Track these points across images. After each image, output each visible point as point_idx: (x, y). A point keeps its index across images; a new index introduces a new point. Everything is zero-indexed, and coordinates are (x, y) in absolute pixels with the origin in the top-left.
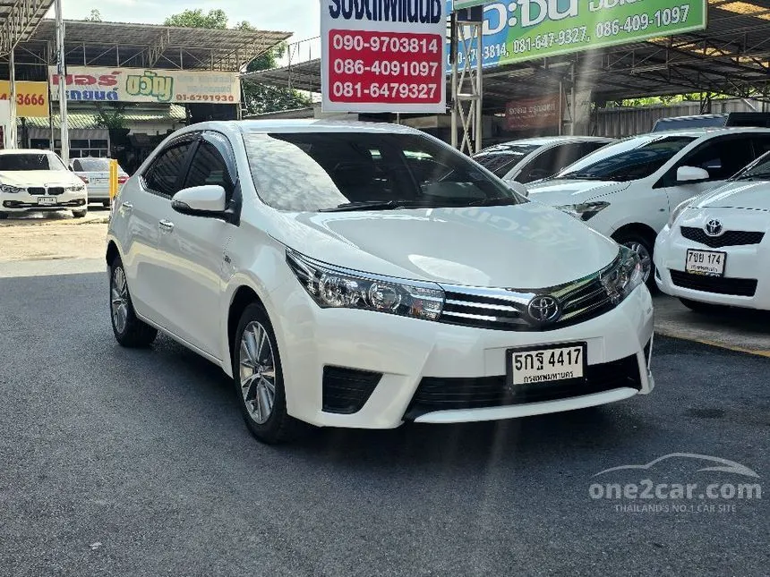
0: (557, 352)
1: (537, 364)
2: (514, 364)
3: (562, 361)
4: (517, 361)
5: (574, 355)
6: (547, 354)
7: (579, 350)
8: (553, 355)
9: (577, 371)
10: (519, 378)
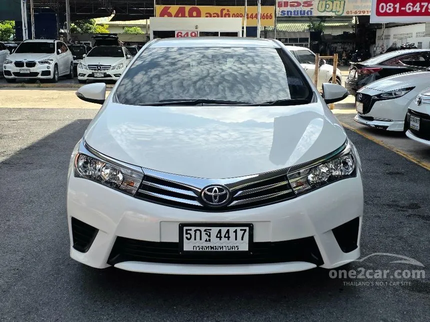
0: (224, 230)
1: (204, 237)
2: (185, 236)
3: (229, 238)
4: (187, 233)
5: (240, 233)
6: (214, 231)
8: (220, 232)
9: (244, 247)
10: (188, 246)
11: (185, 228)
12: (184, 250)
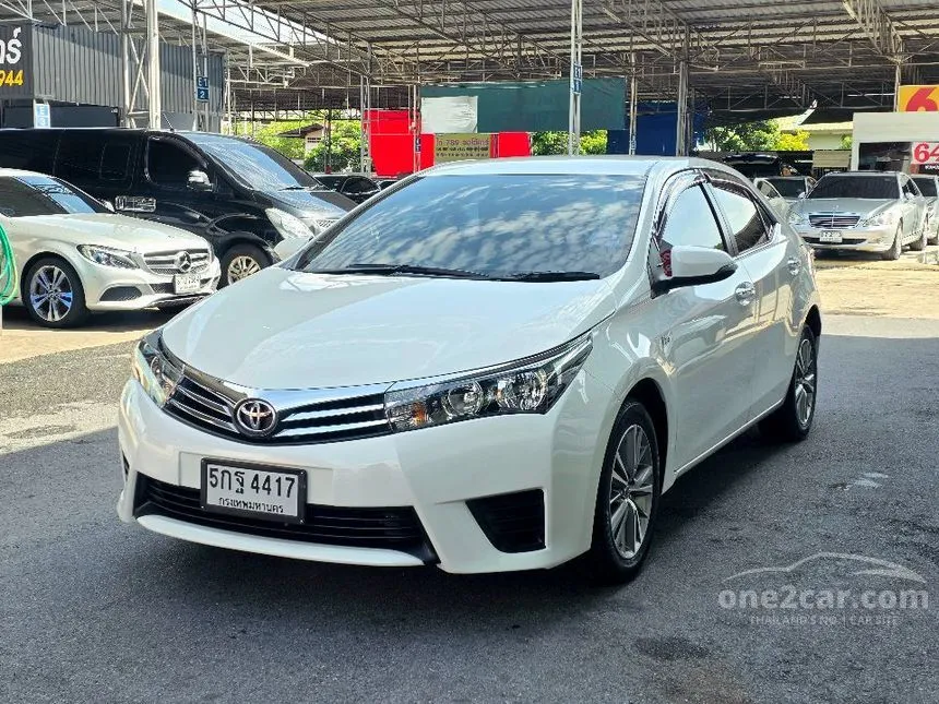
4: (212, 476)
5: (285, 485)
7: (293, 480)
11: (209, 466)
12: (209, 502)
